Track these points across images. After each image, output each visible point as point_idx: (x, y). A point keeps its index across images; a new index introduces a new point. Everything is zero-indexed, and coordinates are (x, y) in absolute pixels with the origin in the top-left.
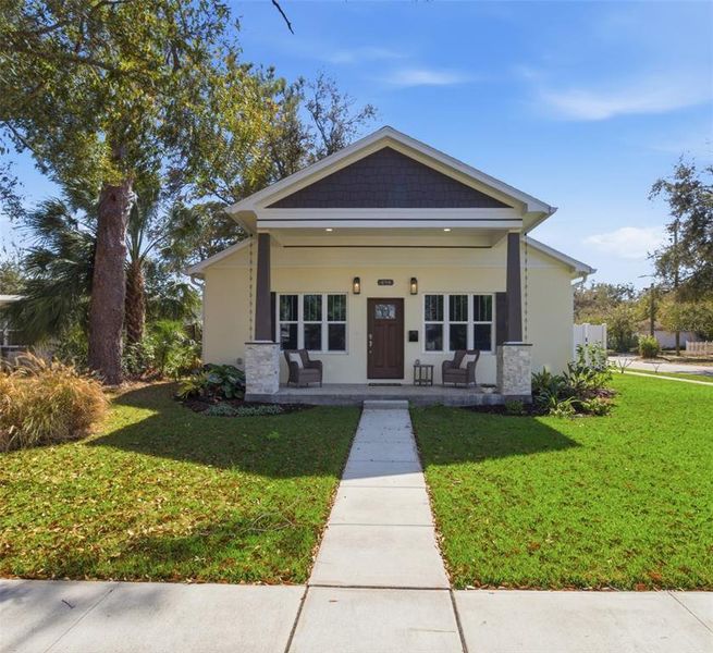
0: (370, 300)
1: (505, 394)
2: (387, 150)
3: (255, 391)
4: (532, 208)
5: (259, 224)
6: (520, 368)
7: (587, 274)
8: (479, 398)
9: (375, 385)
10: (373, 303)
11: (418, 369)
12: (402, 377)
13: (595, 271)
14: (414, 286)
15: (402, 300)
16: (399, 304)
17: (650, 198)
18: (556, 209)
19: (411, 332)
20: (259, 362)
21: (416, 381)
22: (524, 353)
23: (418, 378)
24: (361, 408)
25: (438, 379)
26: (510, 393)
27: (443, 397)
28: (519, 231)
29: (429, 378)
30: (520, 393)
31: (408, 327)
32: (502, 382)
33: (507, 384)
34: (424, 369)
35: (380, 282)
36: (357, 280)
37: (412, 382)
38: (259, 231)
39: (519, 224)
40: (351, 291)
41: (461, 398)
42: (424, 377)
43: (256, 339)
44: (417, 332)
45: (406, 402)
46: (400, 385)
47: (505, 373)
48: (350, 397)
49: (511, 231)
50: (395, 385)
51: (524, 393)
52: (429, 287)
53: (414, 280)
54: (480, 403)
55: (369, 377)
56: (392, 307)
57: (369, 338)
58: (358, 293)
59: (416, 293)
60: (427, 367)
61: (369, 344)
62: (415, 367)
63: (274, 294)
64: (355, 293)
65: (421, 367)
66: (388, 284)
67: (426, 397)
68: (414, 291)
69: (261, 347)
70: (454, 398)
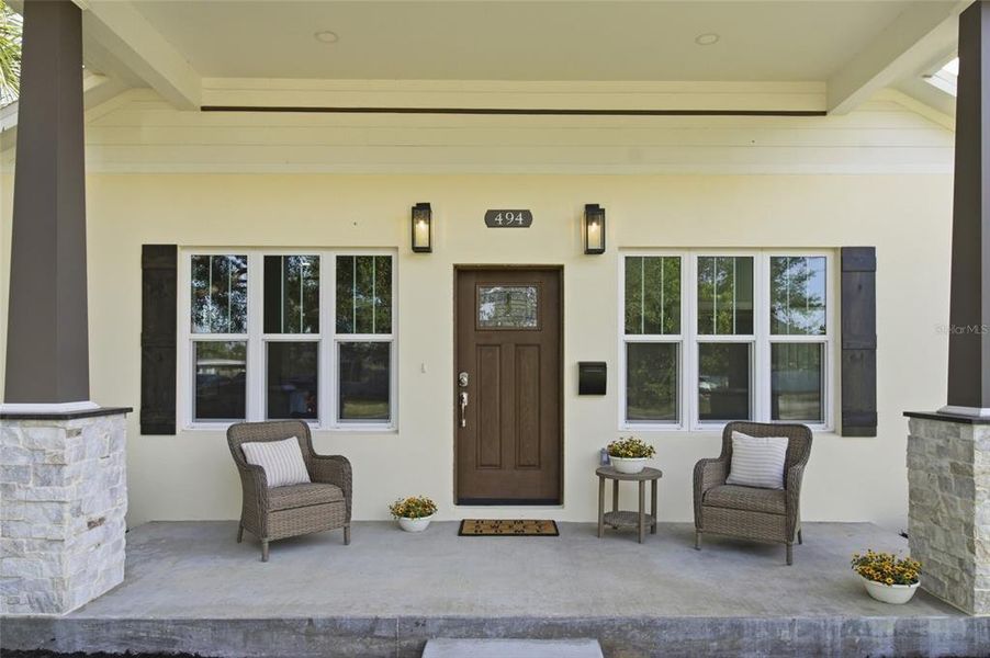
0: (462, 272)
10: (469, 278)
11: (609, 483)
12: (556, 499)
14: (594, 228)
15: (557, 271)
16: (546, 282)
19: (583, 366)
21: (601, 518)
23: (608, 508)
25: (677, 508)
31: (577, 349)
34: (628, 484)
35: (492, 219)
36: (422, 210)
37: (589, 519)
40: (405, 247)
42: (627, 507)
43: (7, 398)
44: (603, 366)
46: (548, 530)
50: (519, 530)
52: (631, 232)
53: (594, 212)
55: (461, 500)
56: (529, 294)
57: (458, 381)
58: (427, 250)
59: (600, 252)
60: (640, 478)
61: (459, 399)
62: (602, 478)
63: (171, 251)
64: (417, 250)
65: (618, 477)
66: (515, 225)
67: (666, 625)
68: (594, 244)
69: (17, 428)
70: (785, 635)
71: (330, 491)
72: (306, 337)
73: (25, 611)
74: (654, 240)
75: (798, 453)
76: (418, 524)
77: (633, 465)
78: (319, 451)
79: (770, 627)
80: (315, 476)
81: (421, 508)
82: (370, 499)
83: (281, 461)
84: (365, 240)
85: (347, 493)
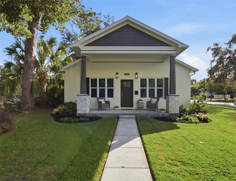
1: (170, 113)
2: (128, 25)
3: (80, 112)
4: (180, 46)
5: (82, 52)
6: (175, 104)
7: (196, 71)
8: (160, 115)
9: (123, 109)
10: (122, 81)
11: (138, 104)
12: (132, 107)
13: (199, 70)
15: (132, 80)
16: (132, 81)
17: (207, 53)
18: (189, 46)
19: (135, 91)
20: (81, 102)
21: (137, 108)
22: (176, 99)
23: (138, 107)
24: (118, 118)
25: (145, 107)
26: (171, 113)
27: (147, 114)
28: (175, 55)
29: (142, 107)
30: (175, 113)
31: (135, 89)
32: (169, 109)
33: (170, 109)
34: (140, 104)
35: (125, 74)
36: (117, 74)
37: (136, 108)
38: (82, 55)
39: (175, 52)
40: (115, 77)
41: (154, 114)
42: (140, 107)
43: (80, 94)
44: (138, 91)
45: (135, 116)
46: (132, 109)
47: (170, 105)
48: (114, 114)
49: (172, 55)
50: (130, 109)
51: (177, 113)
52: (141, 76)
53: (137, 74)
54: (161, 116)
55: (121, 107)
56: (129, 83)
57: (121, 93)
58: (118, 78)
59: (137, 78)
60: (141, 103)
61: (121, 95)
62: (137, 103)
63: (89, 78)
64: (116, 78)
65: (139, 103)
66: (128, 75)
67: (141, 114)
68: (137, 77)
69: (82, 96)
70: (152, 115)
71: (108, 104)
72: (104, 88)
73: (83, 113)
74: (144, 77)
75: (158, 100)
76: (117, 109)
77: (141, 102)
78: (106, 100)
79: (151, 114)
80: (106, 103)
81: (118, 107)
82: (112, 106)
83: (103, 101)
84: (110, 77)
85: (110, 105)
